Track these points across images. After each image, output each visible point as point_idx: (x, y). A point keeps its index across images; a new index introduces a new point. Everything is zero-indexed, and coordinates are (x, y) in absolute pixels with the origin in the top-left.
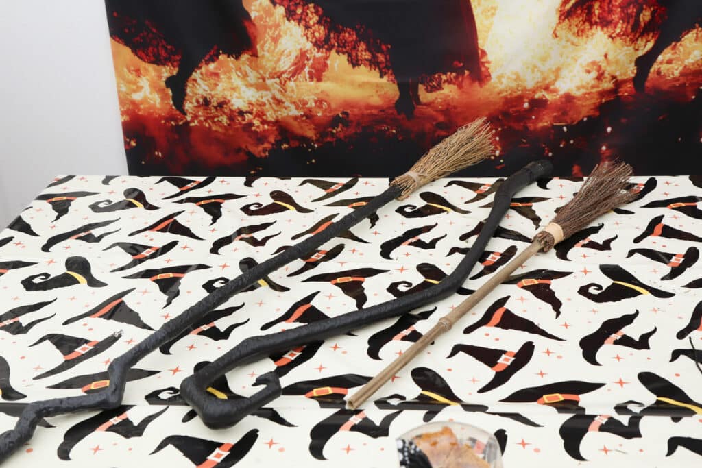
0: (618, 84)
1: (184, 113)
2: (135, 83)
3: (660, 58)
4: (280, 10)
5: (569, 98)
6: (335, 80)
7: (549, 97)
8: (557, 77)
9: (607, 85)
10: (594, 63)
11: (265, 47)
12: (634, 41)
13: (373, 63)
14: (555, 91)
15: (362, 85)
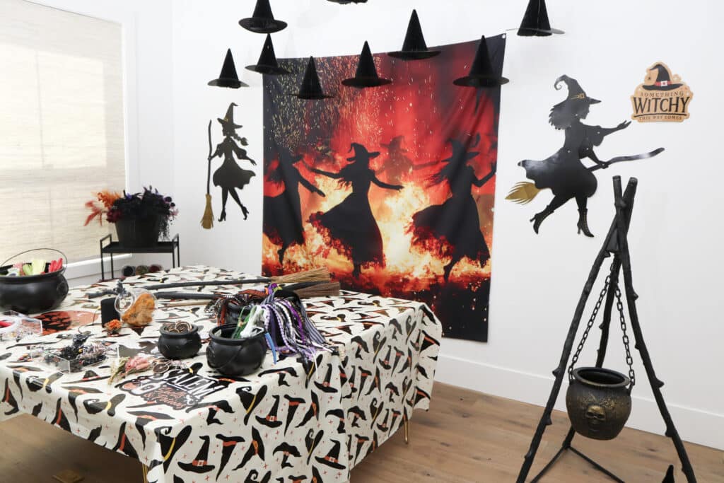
0: (437, 277)
1: (282, 264)
2: (268, 251)
3: (454, 268)
4: (315, 229)
5: (417, 280)
6: (332, 259)
7: (410, 278)
8: (413, 270)
9: (432, 276)
10: (426, 266)
11: (308, 242)
12: (441, 258)
13: (346, 254)
14: (412, 276)
15: (341, 262)
